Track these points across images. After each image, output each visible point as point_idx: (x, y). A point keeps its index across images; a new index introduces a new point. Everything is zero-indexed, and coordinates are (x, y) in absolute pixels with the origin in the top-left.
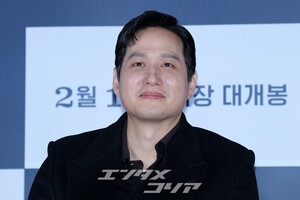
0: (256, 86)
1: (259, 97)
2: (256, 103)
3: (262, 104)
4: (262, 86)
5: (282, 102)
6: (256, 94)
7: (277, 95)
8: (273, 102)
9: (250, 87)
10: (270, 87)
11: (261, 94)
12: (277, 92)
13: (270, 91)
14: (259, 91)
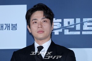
0: (8, 24)
1: (9, 28)
2: (8, 30)
3: (9, 30)
4: (9, 24)
5: (15, 29)
6: (8, 27)
7: (14, 27)
8: (13, 29)
9: (6, 24)
10: (12, 24)
11: (9, 27)
12: (14, 26)
13: (12, 26)
14: (9, 26)
